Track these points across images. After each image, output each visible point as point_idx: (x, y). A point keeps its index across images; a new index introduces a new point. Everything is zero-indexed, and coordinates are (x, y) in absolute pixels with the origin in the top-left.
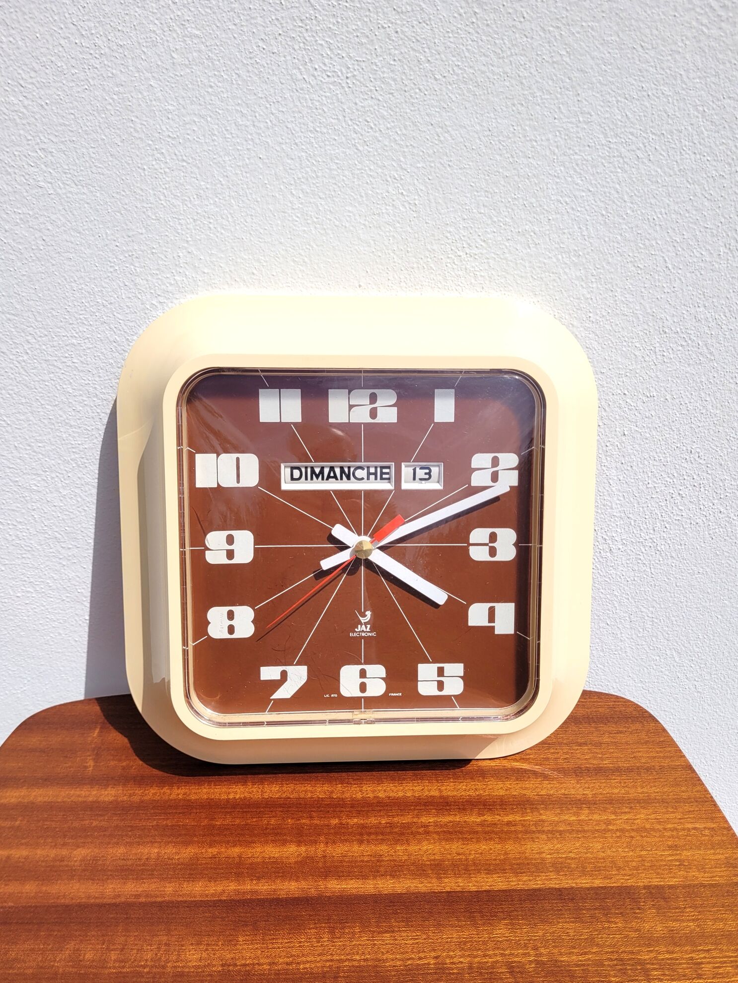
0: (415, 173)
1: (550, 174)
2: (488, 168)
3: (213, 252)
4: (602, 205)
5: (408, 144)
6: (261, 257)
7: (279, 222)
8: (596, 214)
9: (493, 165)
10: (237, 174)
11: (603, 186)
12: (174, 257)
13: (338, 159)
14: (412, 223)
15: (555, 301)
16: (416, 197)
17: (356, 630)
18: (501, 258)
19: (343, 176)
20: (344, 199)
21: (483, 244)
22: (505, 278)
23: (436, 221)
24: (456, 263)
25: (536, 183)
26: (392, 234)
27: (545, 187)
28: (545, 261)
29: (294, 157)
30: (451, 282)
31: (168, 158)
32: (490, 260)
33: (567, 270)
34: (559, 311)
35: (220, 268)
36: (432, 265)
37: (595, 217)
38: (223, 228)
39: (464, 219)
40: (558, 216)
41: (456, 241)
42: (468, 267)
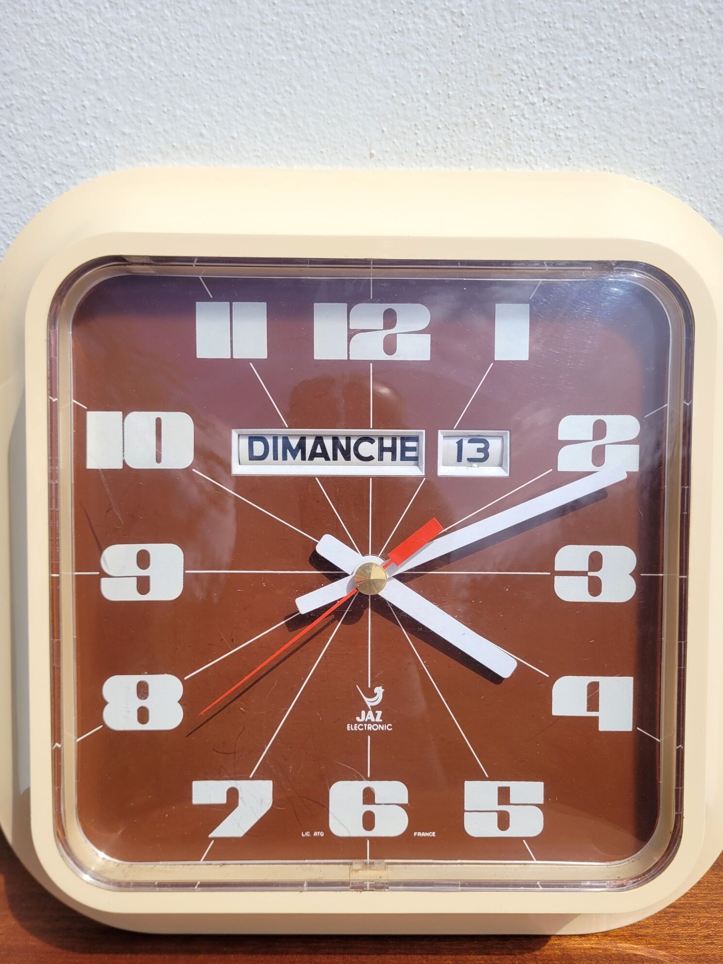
3: (137, 99)
6: (212, 107)
7: (242, 47)
12: (75, 108)
14: (457, 47)
15: (686, 181)
17: (358, 719)
18: (600, 108)
21: (570, 82)
22: (606, 141)
23: (495, 44)
24: (527, 116)
26: (423, 66)
28: (672, 112)
30: (518, 149)
32: (582, 111)
33: (708, 129)
34: (692, 198)
35: (149, 126)
36: (488, 120)
38: (152, 57)
39: (541, 40)
40: (696, 35)
41: (527, 77)
42: (546, 122)
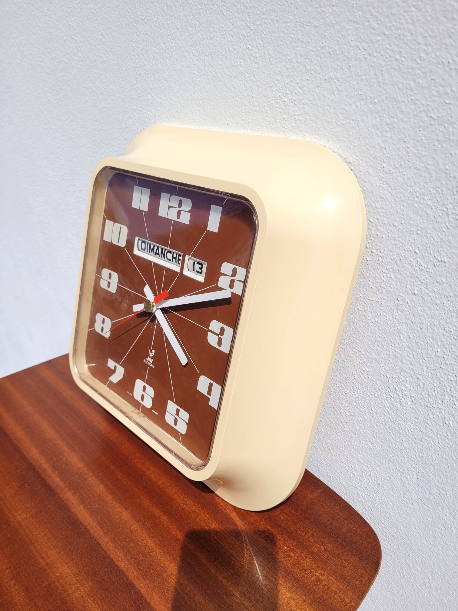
0: (255, 30)
1: (350, 20)
2: (303, 19)
3: (161, 96)
4: (396, 48)
5: (251, 6)
6: (181, 100)
7: (188, 75)
8: (391, 59)
9: (306, 16)
11: (398, 28)
12: (147, 100)
13: (214, 24)
14: (255, 73)
15: (354, 148)
16: (257, 51)
17: (147, 359)
18: (313, 104)
19: (217, 37)
20: (217, 55)
21: (300, 90)
22: (316, 122)
23: (269, 71)
24: (282, 108)
25: (338, 31)
26: (243, 82)
27: (346, 34)
28: (346, 108)
29: (192, 26)
30: (279, 124)
32: (305, 106)
33: (364, 118)
35: (164, 107)
36: (267, 109)
37: (390, 63)
38: (164, 80)
39: (287, 69)
40: (357, 62)
41: (282, 88)
42: (290, 111)
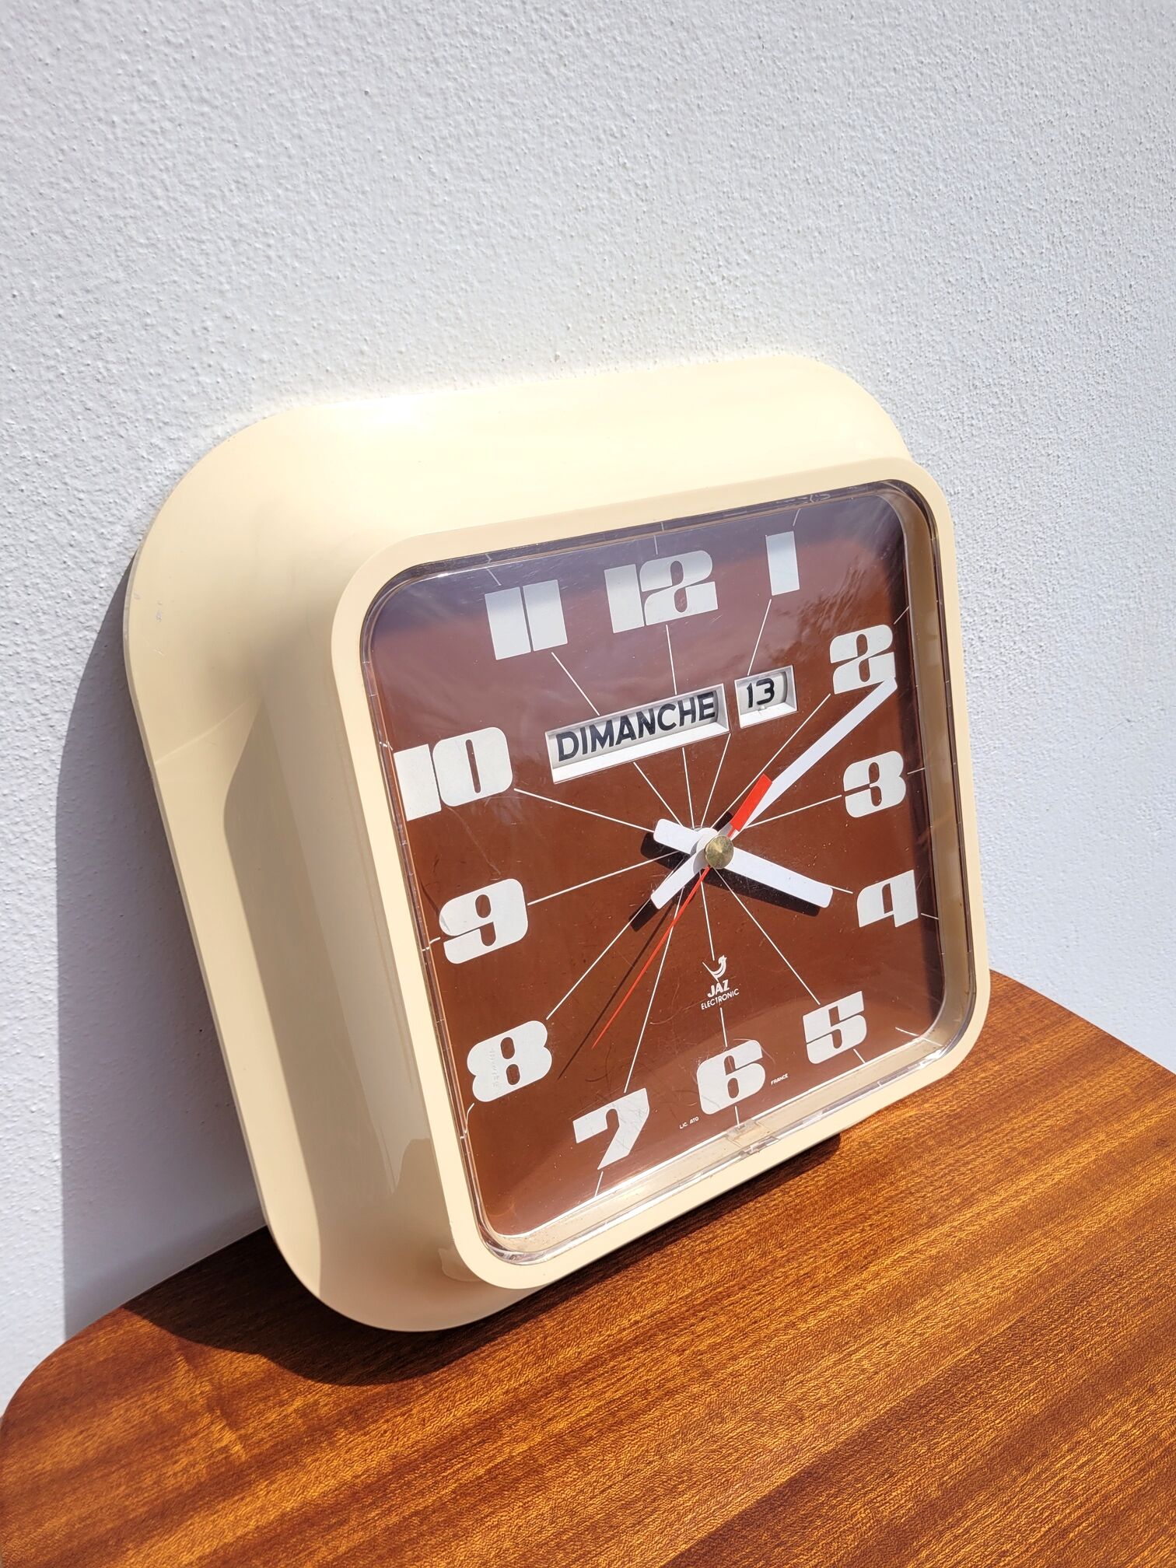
0: (644, 122)
1: (842, 122)
2: (756, 111)
3: (278, 313)
4: (908, 175)
5: (634, 64)
6: (375, 316)
7: (408, 237)
8: (900, 193)
9: (764, 106)
10: (319, 131)
11: (911, 143)
12: (193, 332)
13: (514, 95)
14: (641, 224)
15: (845, 353)
16: (647, 173)
17: (709, 995)
18: (773, 283)
19: (525, 131)
20: (525, 180)
21: (747, 257)
22: (778, 317)
23: (678, 220)
24: (708, 297)
25: (823, 140)
26: (608, 248)
27: (836, 147)
28: (833, 281)
29: (432, 91)
30: (700, 334)
31: (167, 94)
32: (758, 288)
33: (861, 296)
34: (849, 369)
35: (295, 348)
36: (672, 306)
37: (899, 200)
38: (296, 256)
39: (721, 213)
40: (852, 199)
41: (708, 254)
42: (726, 302)
